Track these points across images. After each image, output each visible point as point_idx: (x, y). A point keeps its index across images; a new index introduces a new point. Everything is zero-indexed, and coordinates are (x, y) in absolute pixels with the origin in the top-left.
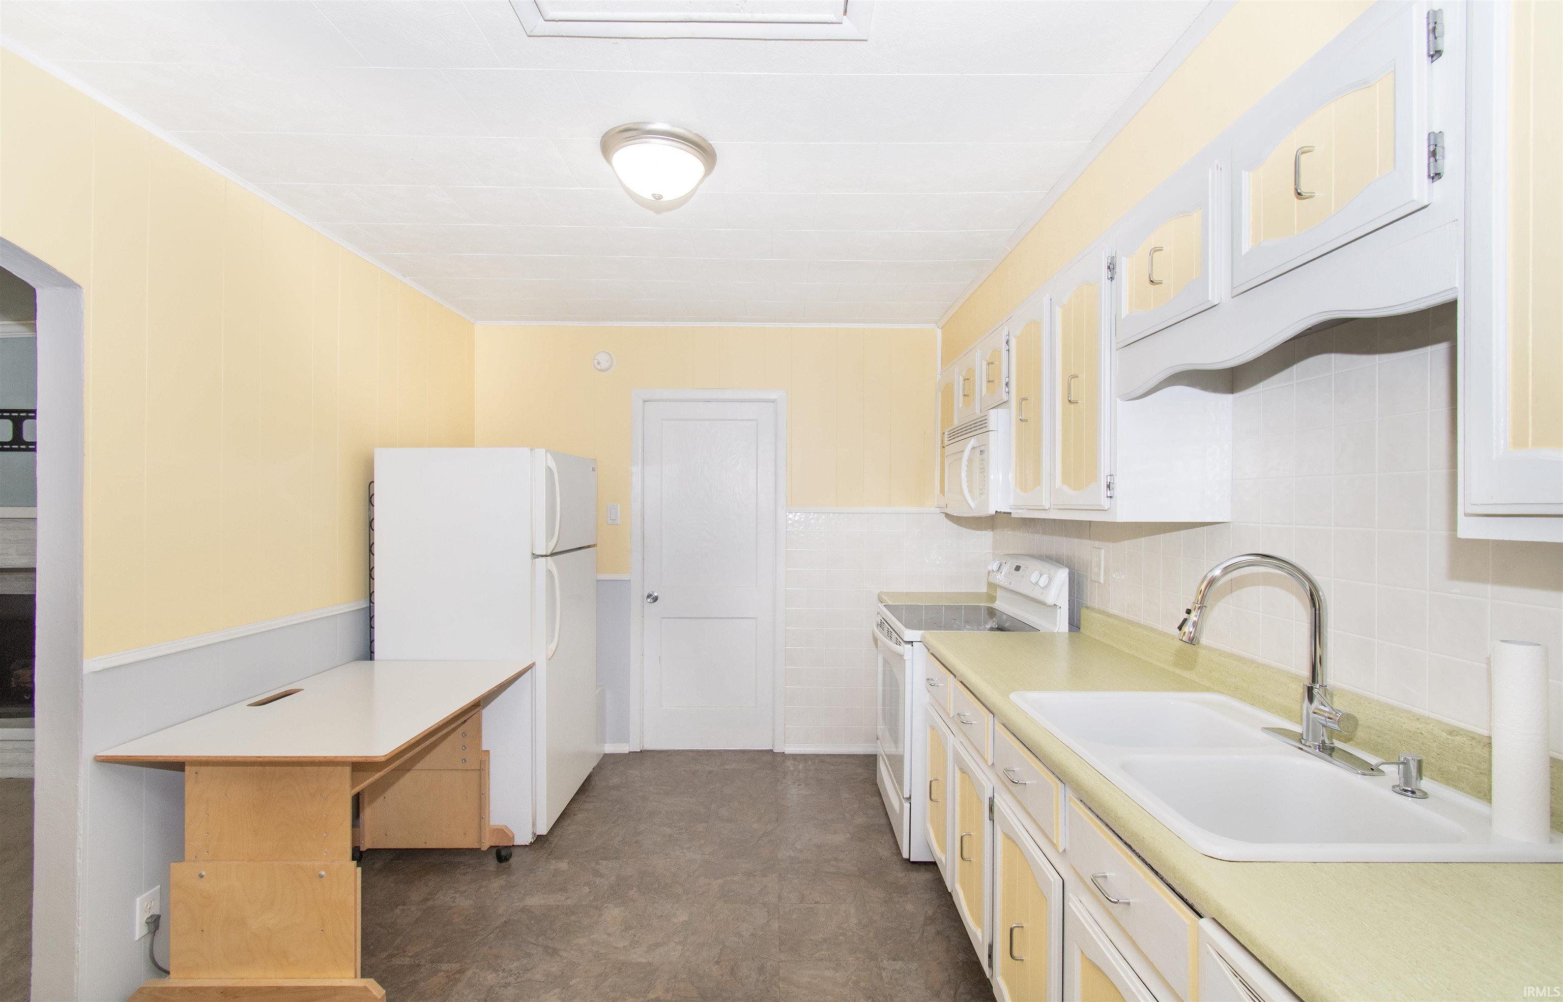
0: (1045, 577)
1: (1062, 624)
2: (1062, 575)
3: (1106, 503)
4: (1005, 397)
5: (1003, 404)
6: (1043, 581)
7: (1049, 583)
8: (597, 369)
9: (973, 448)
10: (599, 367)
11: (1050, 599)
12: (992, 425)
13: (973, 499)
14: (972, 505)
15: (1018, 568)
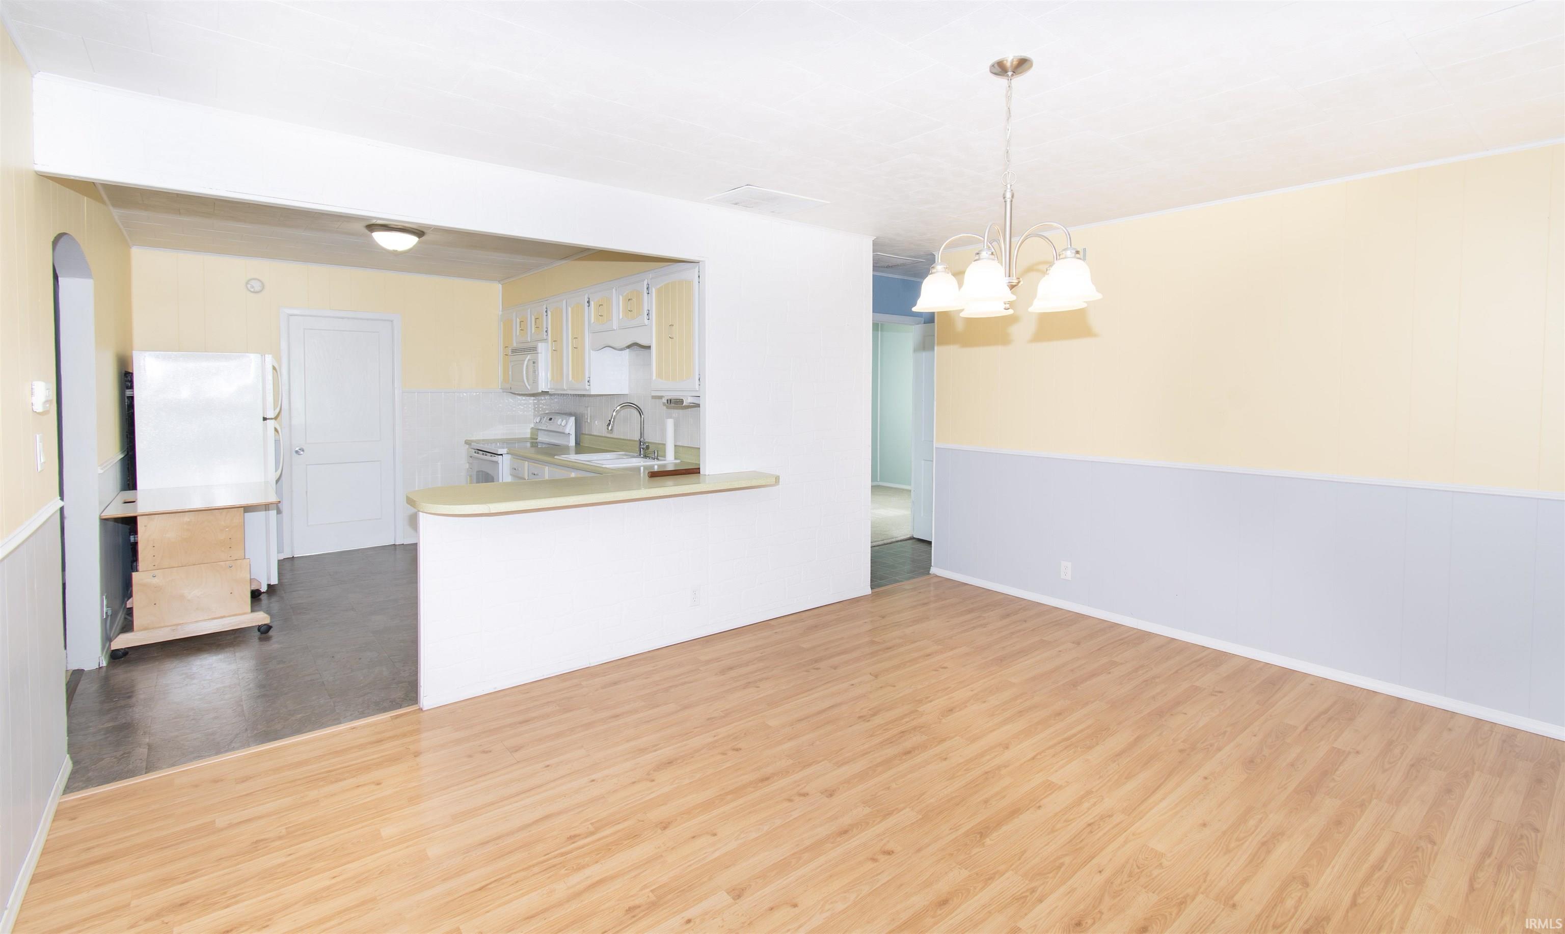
0: (564, 421)
1: (572, 443)
2: (573, 419)
3: (587, 387)
4: (545, 337)
5: (545, 340)
6: (564, 423)
7: (566, 424)
8: (250, 291)
9: (529, 360)
10: (252, 290)
11: (567, 431)
12: (539, 350)
13: (529, 385)
14: (529, 387)
15: (551, 419)
